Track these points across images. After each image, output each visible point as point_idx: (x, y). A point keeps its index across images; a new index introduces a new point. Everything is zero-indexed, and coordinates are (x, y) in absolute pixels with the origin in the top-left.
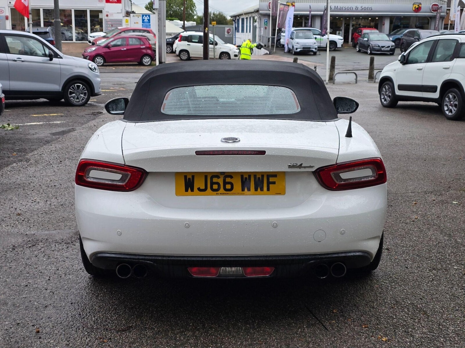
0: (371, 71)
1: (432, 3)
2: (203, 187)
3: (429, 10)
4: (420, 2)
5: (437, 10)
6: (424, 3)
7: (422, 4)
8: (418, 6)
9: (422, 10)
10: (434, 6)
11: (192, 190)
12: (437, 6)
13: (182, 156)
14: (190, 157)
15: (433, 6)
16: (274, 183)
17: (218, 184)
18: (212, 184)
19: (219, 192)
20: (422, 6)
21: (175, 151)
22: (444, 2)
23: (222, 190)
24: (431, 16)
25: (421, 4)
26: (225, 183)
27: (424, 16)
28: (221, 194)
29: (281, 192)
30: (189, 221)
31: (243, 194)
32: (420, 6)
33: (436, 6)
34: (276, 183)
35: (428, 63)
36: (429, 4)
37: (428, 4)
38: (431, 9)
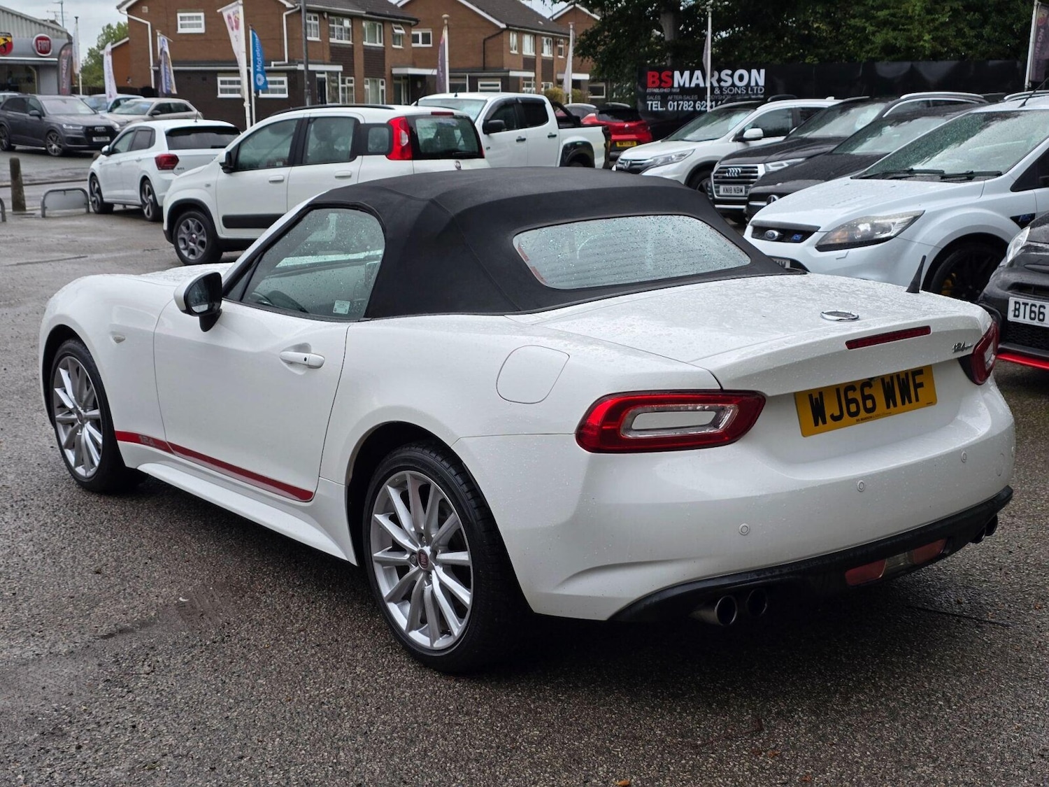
0: (17, 191)
1: (34, 34)
2: (837, 413)
3: (31, 51)
4: (7, 31)
5: (48, 49)
6: (17, 35)
7: (12, 34)
8: (5, 40)
9: (14, 50)
10: (41, 41)
11: (824, 422)
12: (48, 42)
13: (827, 356)
14: (839, 354)
15: (39, 41)
16: (921, 385)
17: (854, 401)
18: (849, 402)
19: (859, 417)
20: (14, 40)
21: (814, 346)
22: (60, 33)
23: (863, 414)
24: (38, 63)
25: (11, 36)
26: (865, 398)
27: (23, 63)
28: (862, 419)
29: (932, 402)
30: (862, 478)
31: (890, 414)
32: (9, 39)
33: (44, 41)
34: (924, 385)
35: (293, 168)
36: (28, 37)
37: (25, 35)
38: (35, 48)
